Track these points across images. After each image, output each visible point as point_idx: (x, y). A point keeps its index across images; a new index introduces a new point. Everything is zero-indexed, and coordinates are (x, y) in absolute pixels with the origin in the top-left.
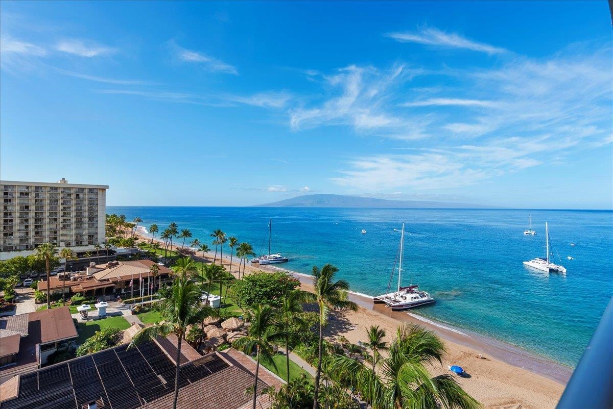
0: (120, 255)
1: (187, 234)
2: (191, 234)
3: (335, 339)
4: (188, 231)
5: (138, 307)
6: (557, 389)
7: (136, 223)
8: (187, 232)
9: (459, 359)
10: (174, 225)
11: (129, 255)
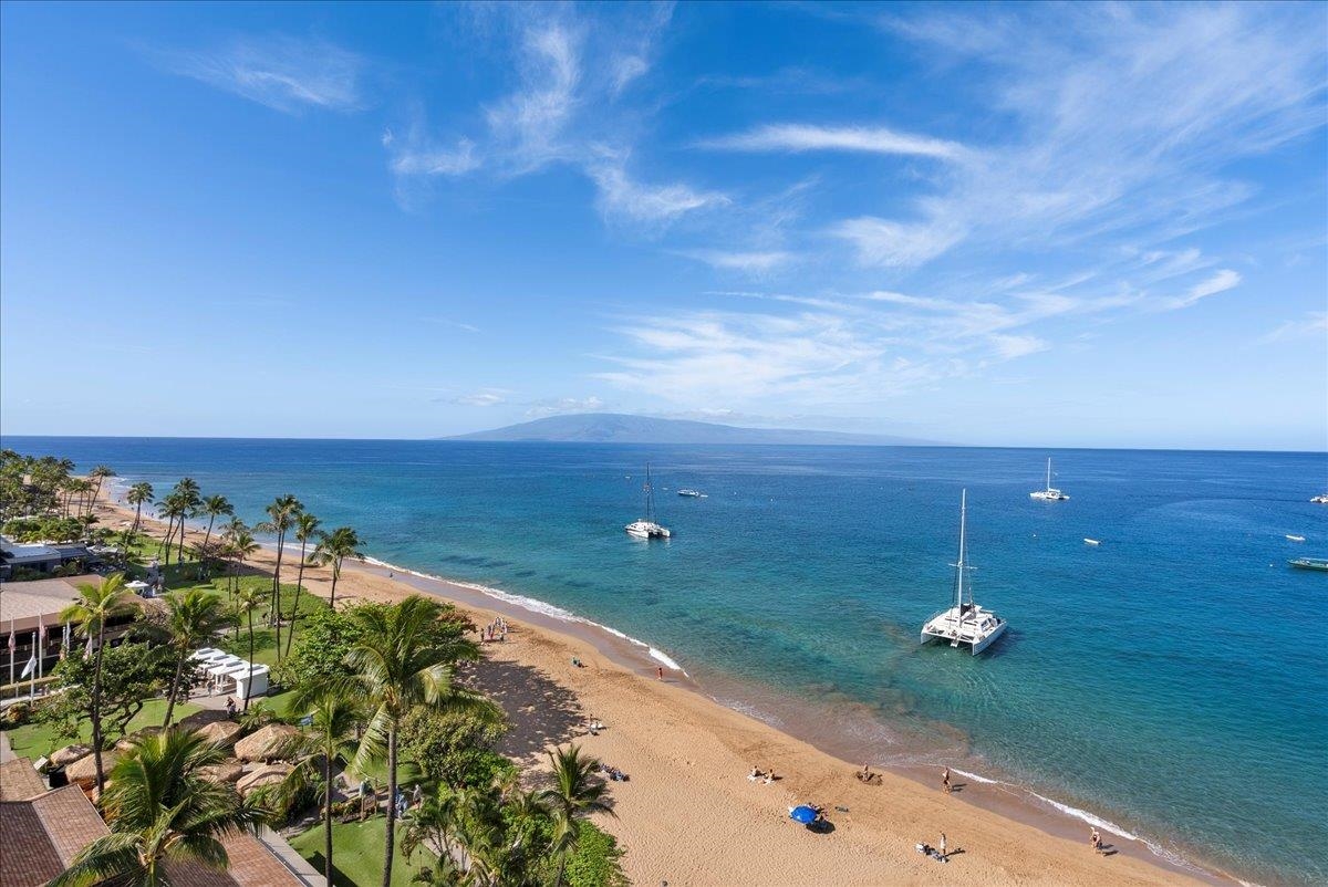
0: (22, 565)
1: (219, 506)
2: (231, 507)
3: (536, 762)
4: (224, 499)
5: (13, 711)
6: (1006, 840)
7: (97, 479)
8: (221, 501)
9: (817, 786)
10: (188, 484)
11: (55, 562)
